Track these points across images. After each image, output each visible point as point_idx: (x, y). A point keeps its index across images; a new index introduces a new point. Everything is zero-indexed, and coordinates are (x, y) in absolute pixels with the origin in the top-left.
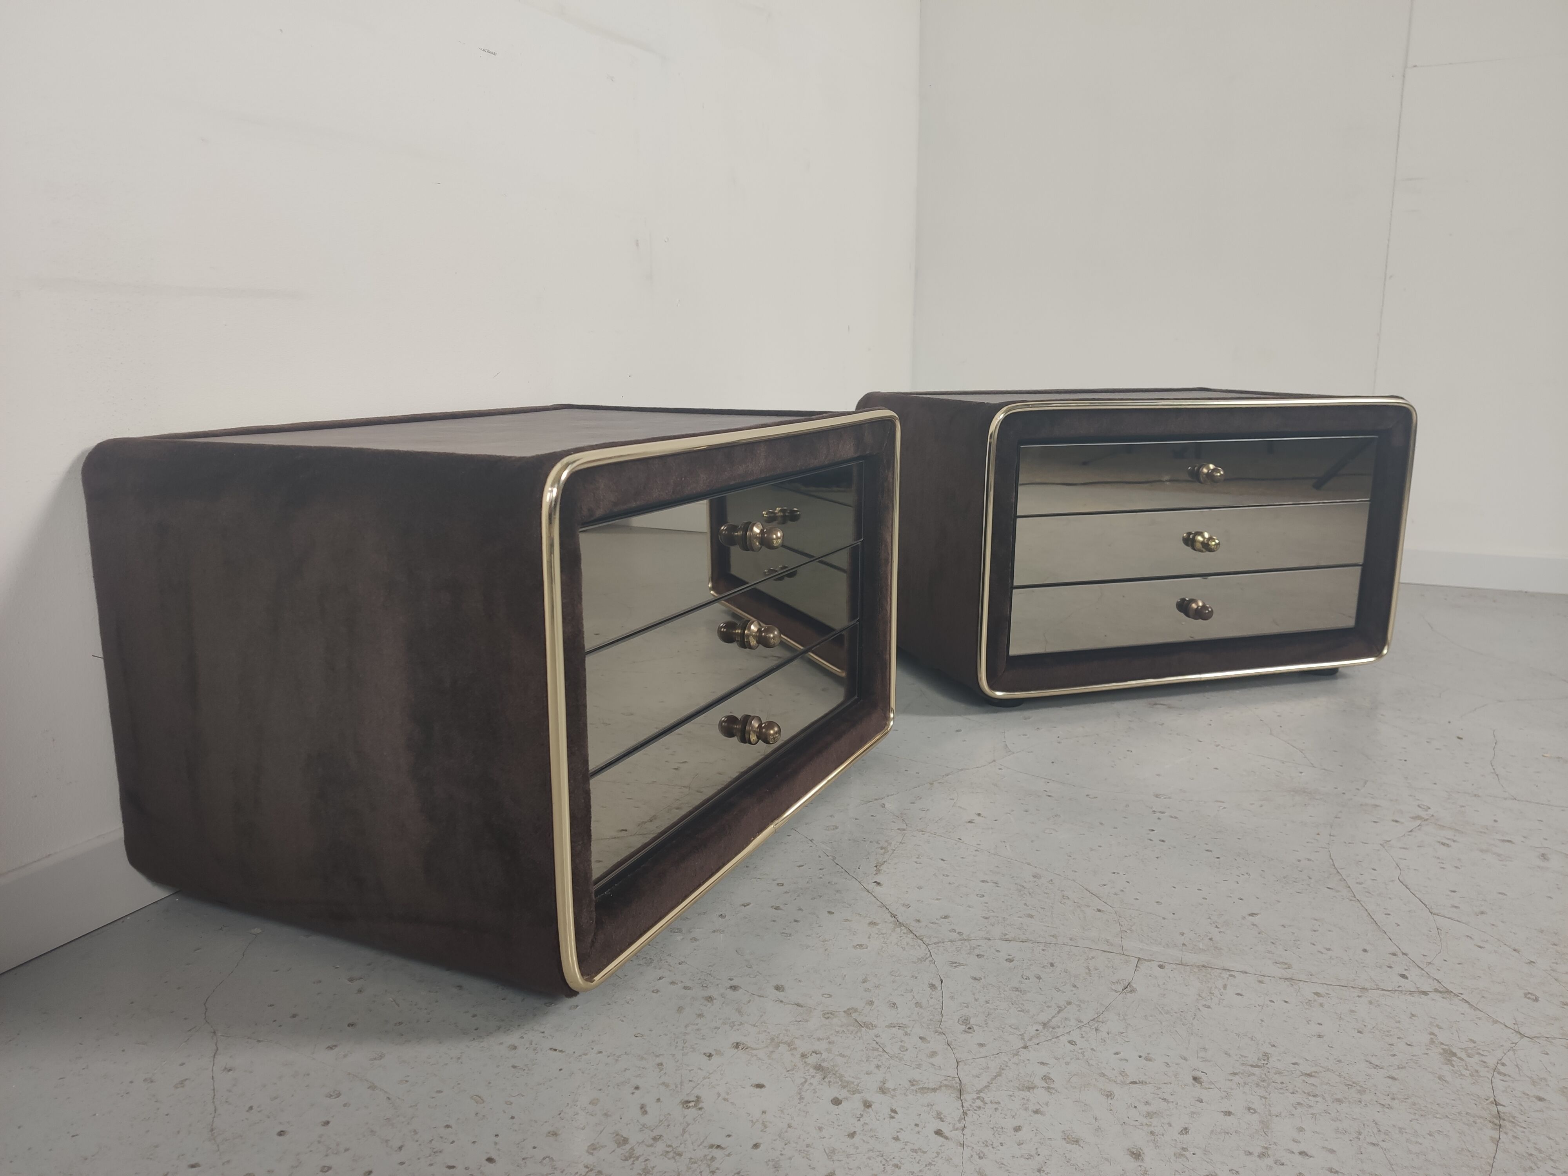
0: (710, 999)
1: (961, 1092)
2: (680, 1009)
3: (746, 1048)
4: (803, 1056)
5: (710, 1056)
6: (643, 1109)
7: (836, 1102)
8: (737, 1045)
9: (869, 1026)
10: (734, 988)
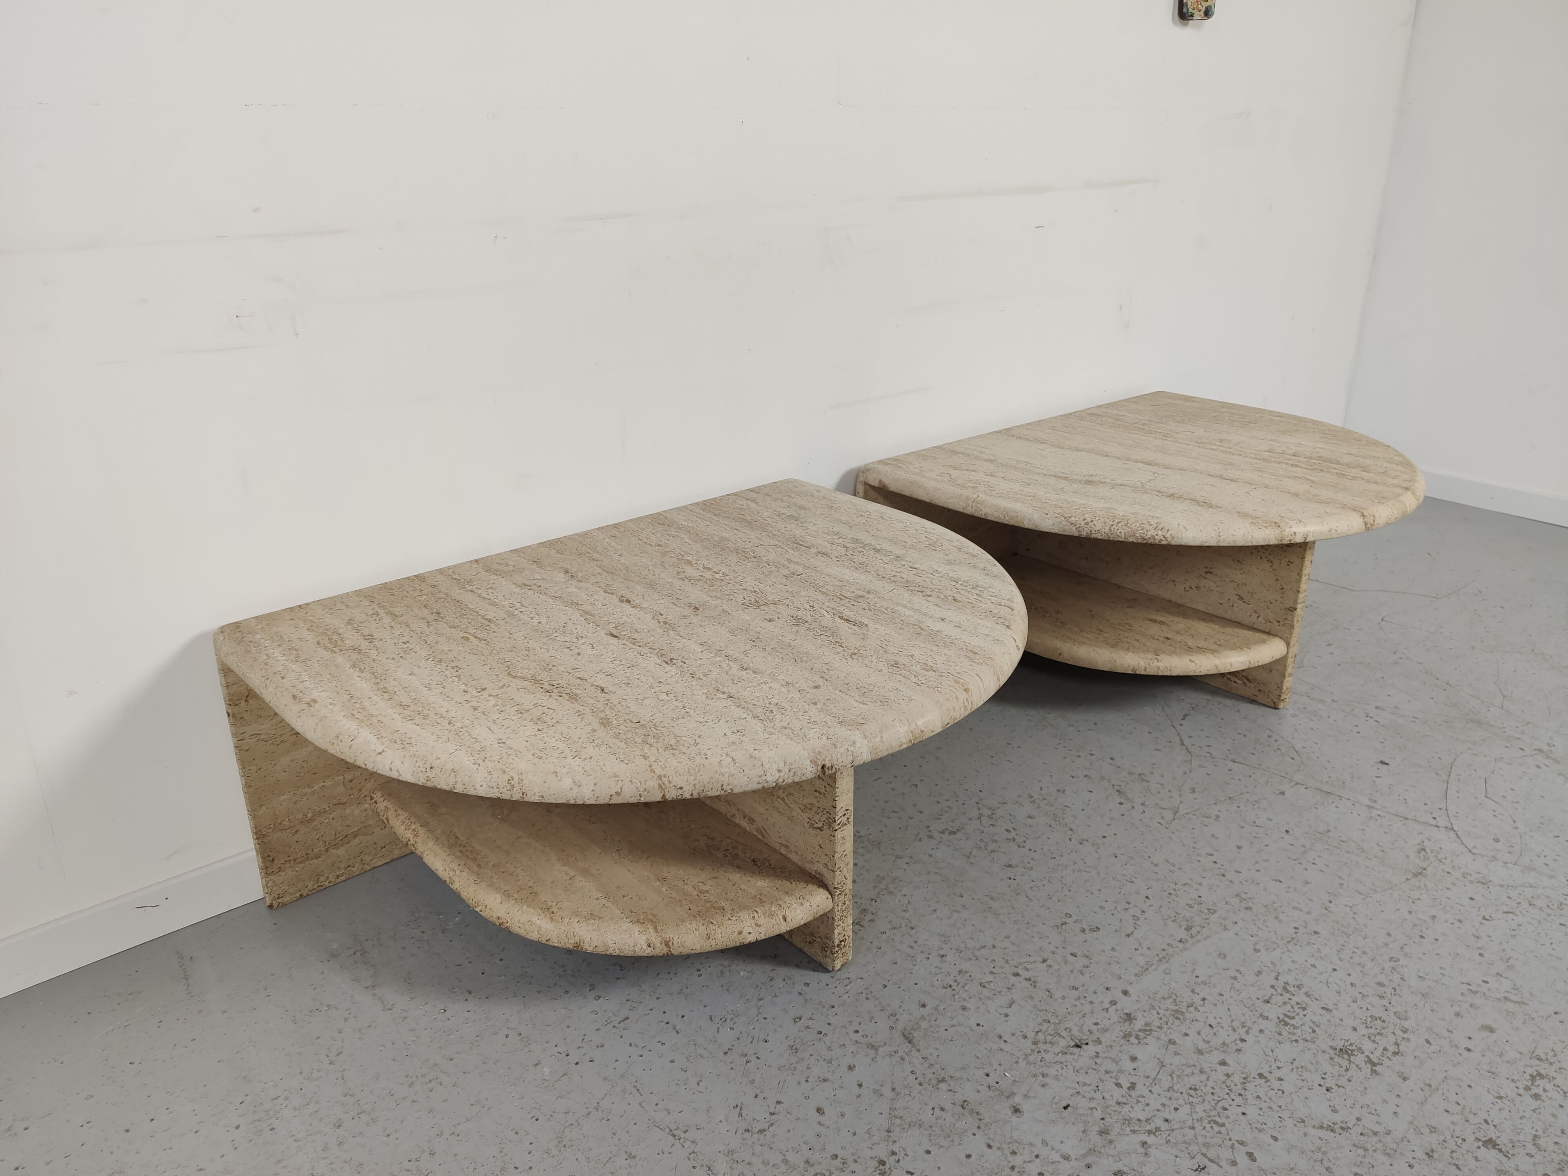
0: (1079, 756)
1: (1176, 812)
2: (1065, 758)
3: (1090, 777)
4: (1113, 785)
5: (1073, 777)
6: (1041, 789)
7: (1121, 804)
8: (1086, 776)
9: (1148, 781)
10: (1092, 755)
